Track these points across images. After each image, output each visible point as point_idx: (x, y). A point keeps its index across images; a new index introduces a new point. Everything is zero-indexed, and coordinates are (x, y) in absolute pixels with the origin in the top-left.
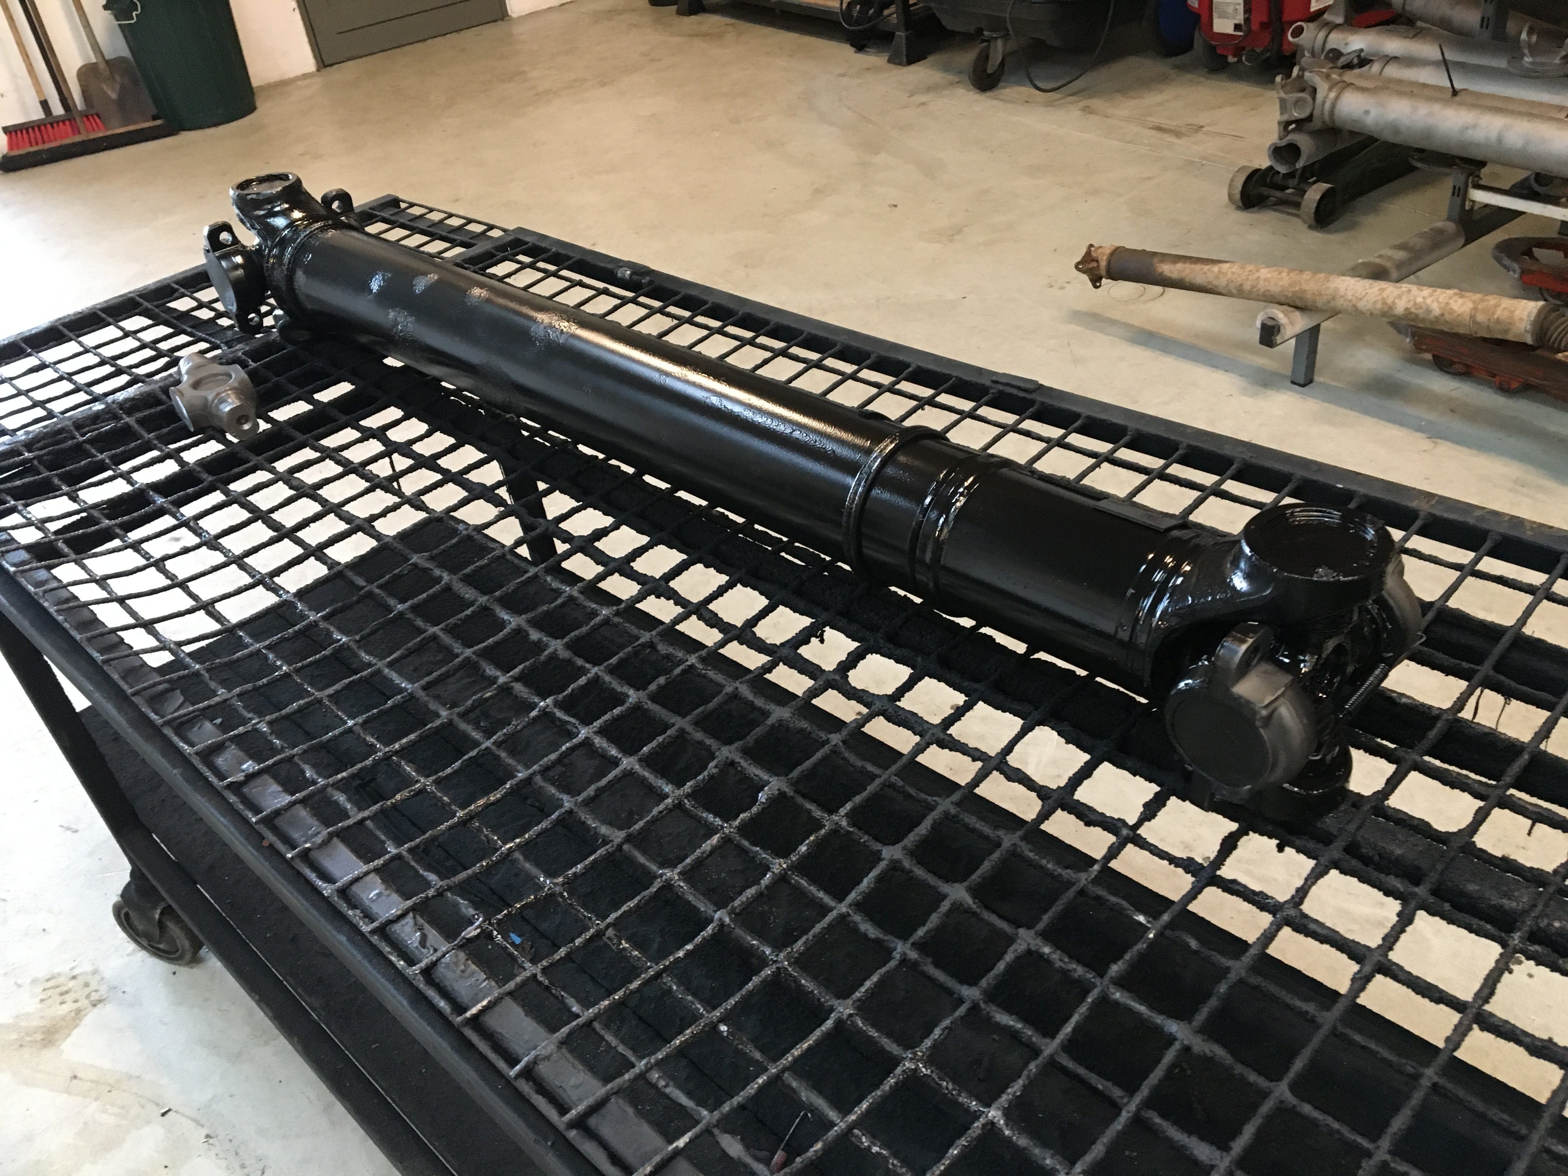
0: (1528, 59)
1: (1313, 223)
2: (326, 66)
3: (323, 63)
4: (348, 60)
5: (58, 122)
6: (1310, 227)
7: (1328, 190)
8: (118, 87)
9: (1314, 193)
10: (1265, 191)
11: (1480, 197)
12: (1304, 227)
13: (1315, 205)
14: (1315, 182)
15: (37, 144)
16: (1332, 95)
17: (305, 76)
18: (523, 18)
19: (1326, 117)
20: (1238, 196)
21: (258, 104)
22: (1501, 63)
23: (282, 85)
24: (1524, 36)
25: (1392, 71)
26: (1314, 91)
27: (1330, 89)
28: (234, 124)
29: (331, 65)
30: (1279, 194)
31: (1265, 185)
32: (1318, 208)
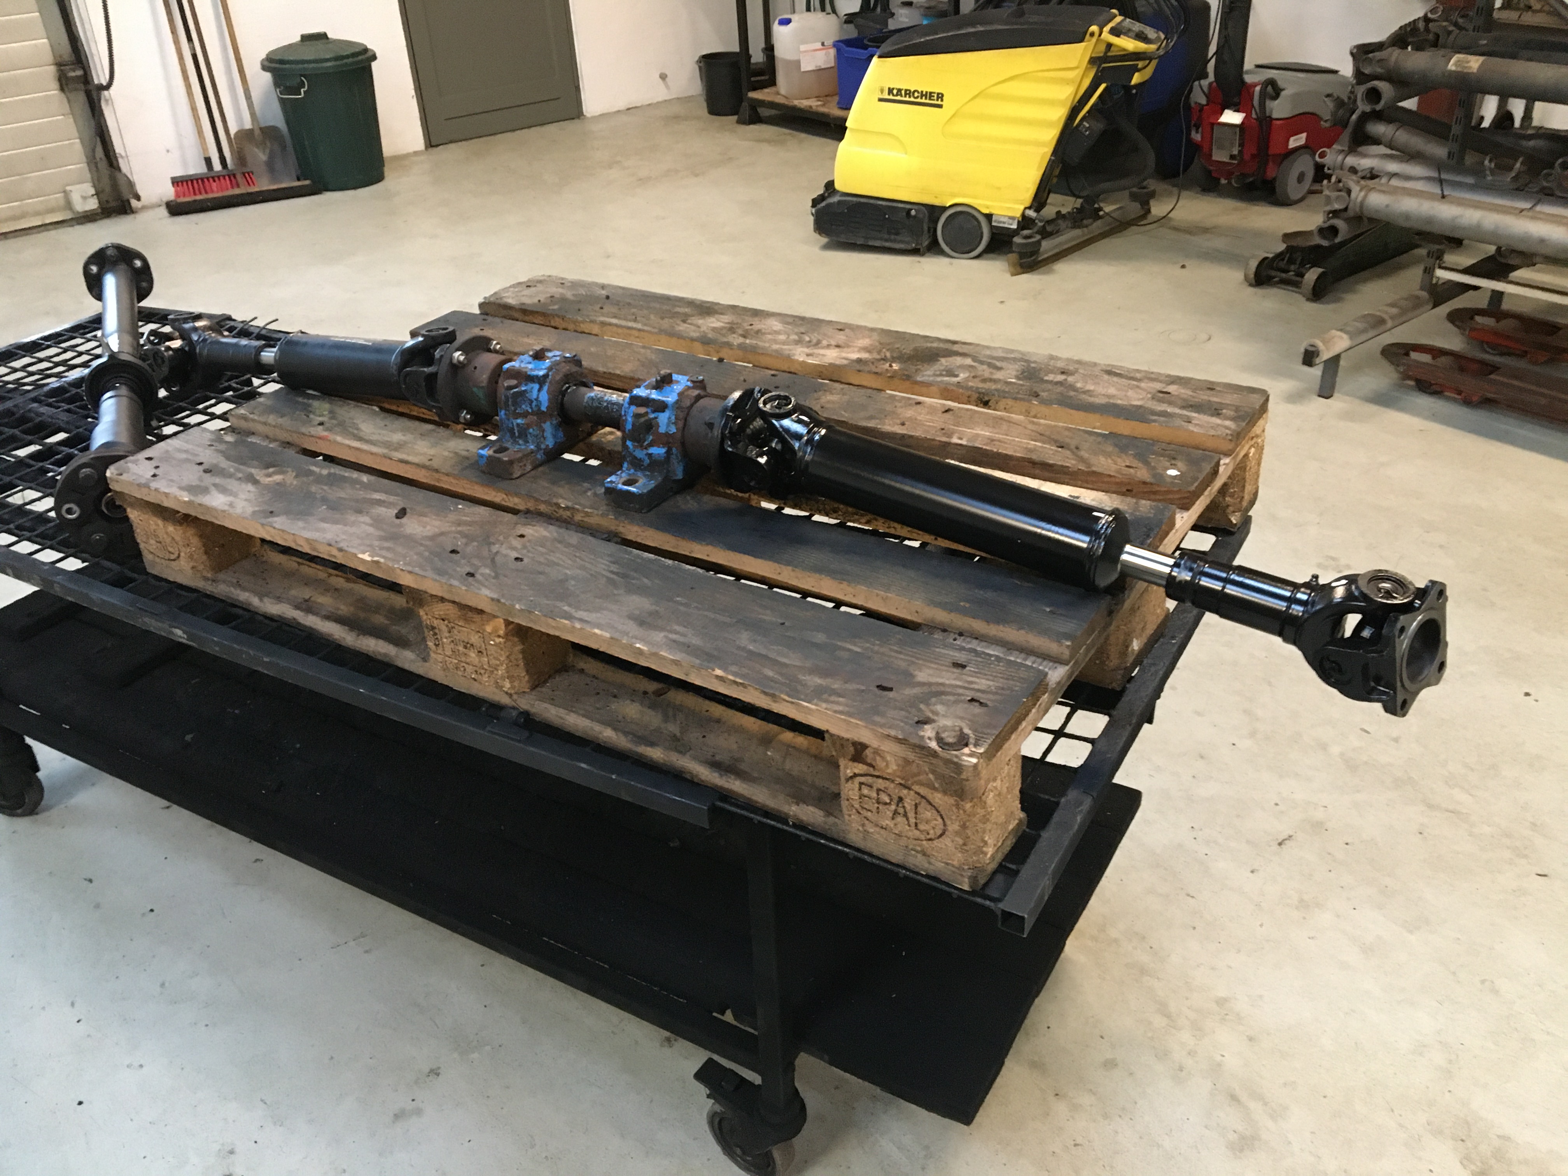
0: (1489, 178)
1: (1311, 296)
2: (432, 146)
3: (430, 144)
4: (451, 142)
5: (219, 177)
6: (1308, 299)
7: (1323, 272)
8: (268, 151)
9: (1312, 275)
10: (1273, 273)
11: (1442, 275)
12: (1304, 299)
13: (1313, 284)
14: (1310, 268)
15: (200, 193)
16: (1362, 194)
17: (416, 153)
18: (594, 118)
19: (1358, 210)
20: (1252, 276)
21: (386, 174)
22: (1470, 180)
23: (401, 159)
24: (1487, 162)
25: (1394, 182)
26: (1349, 192)
27: (1361, 190)
28: (367, 189)
29: (437, 146)
30: (1284, 275)
31: (1272, 268)
32: (1314, 286)
